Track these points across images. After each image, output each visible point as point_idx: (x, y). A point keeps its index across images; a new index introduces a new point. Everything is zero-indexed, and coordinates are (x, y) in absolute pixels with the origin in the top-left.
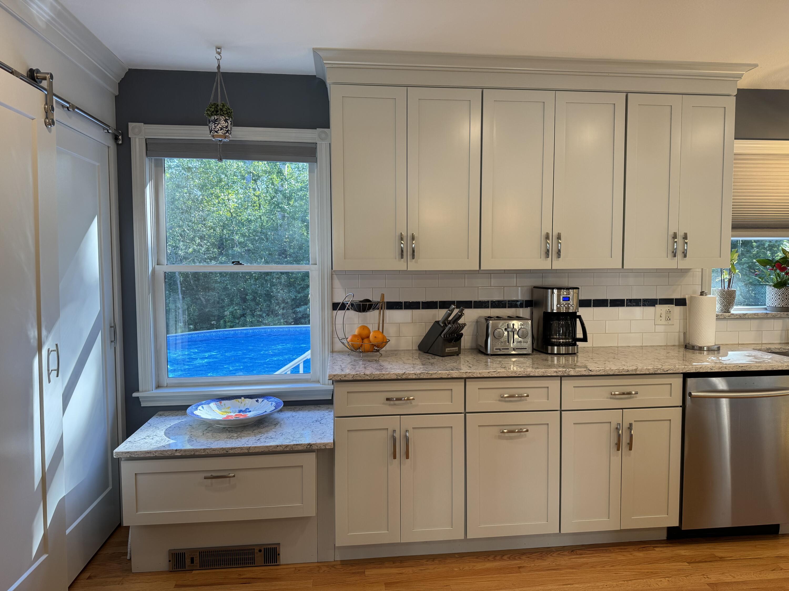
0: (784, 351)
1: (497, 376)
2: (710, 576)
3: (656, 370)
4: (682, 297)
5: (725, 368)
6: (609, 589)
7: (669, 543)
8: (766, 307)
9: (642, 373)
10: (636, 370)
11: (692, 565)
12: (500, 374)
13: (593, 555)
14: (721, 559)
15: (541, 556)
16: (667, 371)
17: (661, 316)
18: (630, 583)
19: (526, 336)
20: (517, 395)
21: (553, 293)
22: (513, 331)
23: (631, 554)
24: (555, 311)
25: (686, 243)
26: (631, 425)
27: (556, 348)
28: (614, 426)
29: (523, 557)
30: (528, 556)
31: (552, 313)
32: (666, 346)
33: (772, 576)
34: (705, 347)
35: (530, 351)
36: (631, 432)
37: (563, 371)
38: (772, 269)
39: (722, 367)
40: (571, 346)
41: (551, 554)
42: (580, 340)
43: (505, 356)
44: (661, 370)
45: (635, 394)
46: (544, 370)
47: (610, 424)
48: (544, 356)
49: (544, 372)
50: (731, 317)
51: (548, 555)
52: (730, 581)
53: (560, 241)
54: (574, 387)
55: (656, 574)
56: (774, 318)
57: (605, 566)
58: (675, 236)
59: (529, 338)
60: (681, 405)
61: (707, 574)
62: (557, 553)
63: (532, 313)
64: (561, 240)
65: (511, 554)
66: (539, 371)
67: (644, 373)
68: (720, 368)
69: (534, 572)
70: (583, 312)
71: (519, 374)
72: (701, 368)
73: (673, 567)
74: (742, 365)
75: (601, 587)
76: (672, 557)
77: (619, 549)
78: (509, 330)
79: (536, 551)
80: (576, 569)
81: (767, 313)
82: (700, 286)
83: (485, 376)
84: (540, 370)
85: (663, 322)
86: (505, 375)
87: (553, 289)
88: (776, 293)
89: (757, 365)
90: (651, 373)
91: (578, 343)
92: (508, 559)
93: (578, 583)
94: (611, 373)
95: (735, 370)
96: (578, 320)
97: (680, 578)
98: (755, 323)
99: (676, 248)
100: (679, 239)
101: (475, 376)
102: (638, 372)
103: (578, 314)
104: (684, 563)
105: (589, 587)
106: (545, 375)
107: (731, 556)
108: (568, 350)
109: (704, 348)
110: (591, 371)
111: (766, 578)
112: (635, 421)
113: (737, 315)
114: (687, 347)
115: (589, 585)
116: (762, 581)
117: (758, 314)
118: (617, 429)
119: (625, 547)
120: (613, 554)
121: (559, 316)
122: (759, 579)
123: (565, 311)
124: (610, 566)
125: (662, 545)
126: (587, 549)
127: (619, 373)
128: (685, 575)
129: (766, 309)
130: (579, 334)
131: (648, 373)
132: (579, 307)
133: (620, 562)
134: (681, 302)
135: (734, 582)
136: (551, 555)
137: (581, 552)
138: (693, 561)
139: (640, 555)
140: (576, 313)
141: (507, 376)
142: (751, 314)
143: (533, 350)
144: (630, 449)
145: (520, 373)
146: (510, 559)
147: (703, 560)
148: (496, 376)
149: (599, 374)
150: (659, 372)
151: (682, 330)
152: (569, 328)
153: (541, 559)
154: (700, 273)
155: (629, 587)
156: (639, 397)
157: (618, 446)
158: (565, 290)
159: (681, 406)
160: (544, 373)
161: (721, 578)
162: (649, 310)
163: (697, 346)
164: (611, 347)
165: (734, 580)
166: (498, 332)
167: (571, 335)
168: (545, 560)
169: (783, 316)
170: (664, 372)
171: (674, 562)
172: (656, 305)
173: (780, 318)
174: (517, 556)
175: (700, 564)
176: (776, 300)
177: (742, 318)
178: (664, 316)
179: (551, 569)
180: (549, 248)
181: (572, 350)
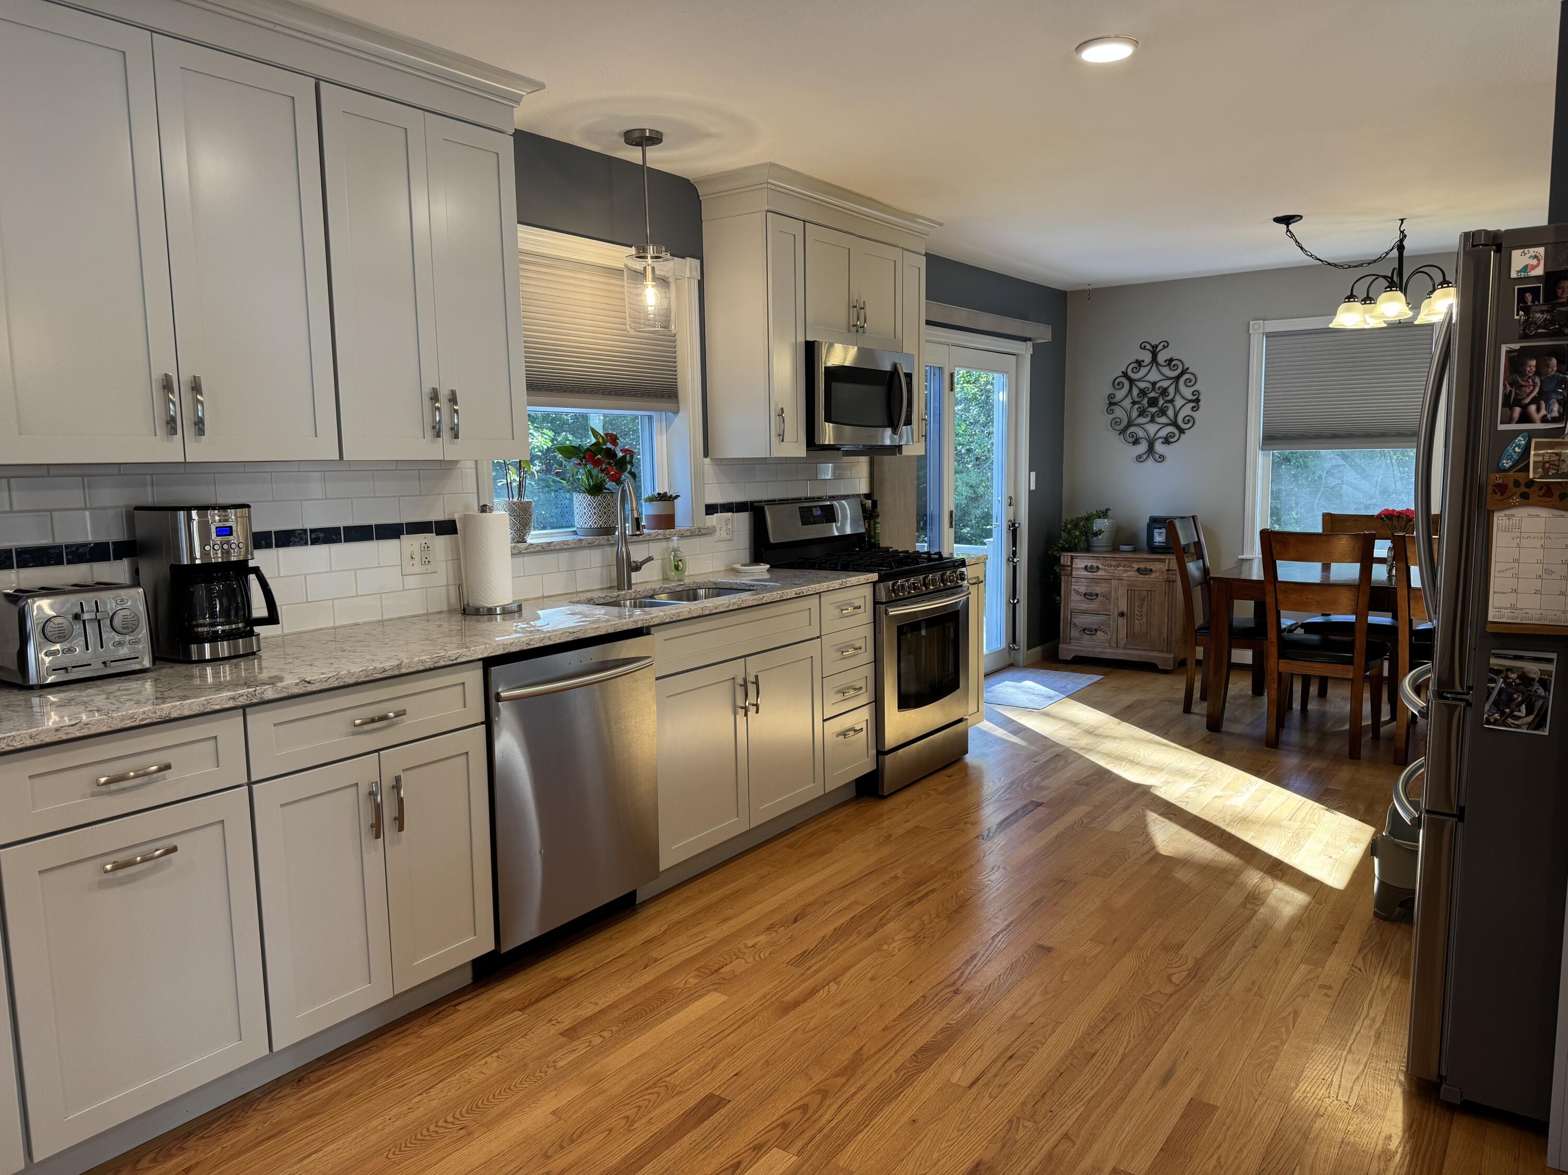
0: (611, 601)
1: (81, 735)
2: (562, 1018)
3: (436, 660)
4: (446, 518)
5: (550, 639)
6: (397, 1123)
7: (480, 987)
8: (575, 529)
9: (410, 670)
10: (399, 666)
11: (527, 1011)
12: (89, 728)
13: (346, 1069)
14: (570, 981)
15: (233, 1122)
16: (456, 659)
17: (412, 558)
18: (433, 1092)
19: (134, 627)
20: (132, 774)
21: (189, 519)
22: (98, 618)
23: (419, 1037)
24: (198, 562)
25: (456, 411)
26: (398, 779)
27: (207, 646)
28: (364, 790)
29: (191, 1142)
30: (201, 1135)
31: (193, 566)
32: (427, 614)
33: (647, 977)
34: (498, 609)
35: (147, 663)
36: (399, 793)
37: (249, 693)
38: (580, 464)
39: (544, 638)
40: (242, 637)
41: (255, 1106)
42: (262, 622)
43: (82, 684)
44: (445, 660)
45: (395, 717)
46: (203, 698)
47: (355, 787)
48: (182, 669)
49: (205, 703)
50: (529, 550)
51: (247, 1113)
52: (591, 1013)
53: (199, 397)
54: (275, 725)
55: (473, 1054)
56: (590, 547)
57: (376, 1081)
58: (435, 397)
59: (143, 629)
60: (484, 720)
61: (555, 1017)
62: (267, 1099)
63: (136, 572)
64: (201, 394)
65: (157, 1150)
66: (192, 703)
67: (415, 669)
68: (541, 641)
69: (226, 1164)
70: (261, 559)
71: (143, 719)
72: (511, 644)
73: (499, 1028)
74: (573, 630)
75: (380, 1127)
76: (491, 1012)
77: (393, 1036)
78: (86, 616)
79: (218, 1115)
80: (318, 1114)
81: (580, 540)
82: (476, 496)
83: (48, 740)
84: (193, 700)
85: (418, 568)
86: (105, 729)
87: (189, 509)
88: (589, 505)
89: (595, 626)
90: (428, 667)
91: (257, 629)
92: (151, 1165)
93: (332, 1141)
94: (351, 681)
95: (564, 641)
96: (252, 578)
97: (516, 1043)
98: (564, 557)
99: (440, 421)
100: (443, 404)
101: (18, 745)
102: (404, 671)
103: (251, 564)
104: (514, 1014)
105: (356, 1138)
106: (208, 710)
107: (581, 969)
108: (236, 647)
109: (496, 609)
110: (309, 683)
111: (640, 985)
112: (404, 770)
113: (537, 545)
114: (467, 612)
115: (354, 1135)
116: (636, 992)
117: (568, 541)
118: (372, 794)
119: (405, 1027)
120: (385, 1051)
121: (208, 571)
122: (631, 990)
123: (220, 560)
124: (385, 1076)
125: (468, 997)
126: (333, 1063)
127: (367, 679)
128: (522, 1035)
129: (575, 533)
130: (259, 609)
131: (423, 668)
132: (255, 548)
133: (402, 1060)
134: (447, 528)
135: (599, 1012)
136: (255, 1110)
137: (320, 1073)
138: (527, 1002)
139: (434, 1030)
140: (246, 561)
141: (109, 729)
142: (558, 543)
143: (155, 659)
144: (401, 828)
145: (144, 716)
146: (157, 1162)
147: (543, 995)
148: (78, 734)
149: (328, 687)
150: (442, 663)
151: (451, 582)
152: (236, 597)
153: (236, 1128)
154: (474, 471)
155: (434, 1102)
156: (407, 720)
157: (377, 829)
158: (216, 512)
159: (482, 723)
160: (204, 705)
161: (579, 1013)
162: (389, 546)
163: (483, 608)
164: (321, 629)
165: (597, 1009)
166: (57, 626)
167: (241, 613)
168: (245, 1126)
169: (603, 542)
170: (451, 663)
171: (498, 1019)
172: (401, 536)
173: (599, 546)
174: (173, 1147)
175: (540, 1004)
176: (590, 517)
177: (545, 551)
178: (417, 556)
179: (264, 1140)
180: (175, 412)
181: (245, 645)
